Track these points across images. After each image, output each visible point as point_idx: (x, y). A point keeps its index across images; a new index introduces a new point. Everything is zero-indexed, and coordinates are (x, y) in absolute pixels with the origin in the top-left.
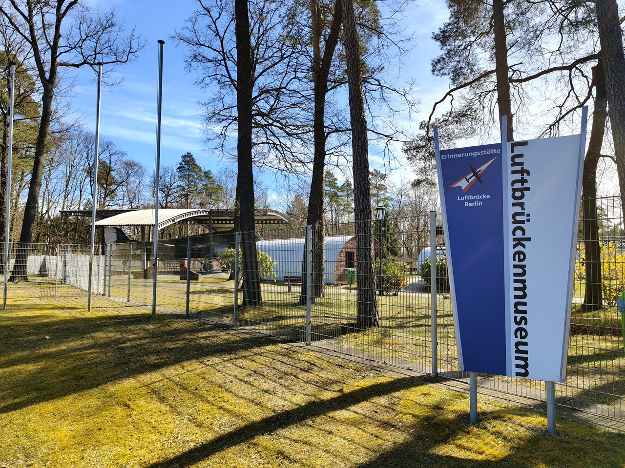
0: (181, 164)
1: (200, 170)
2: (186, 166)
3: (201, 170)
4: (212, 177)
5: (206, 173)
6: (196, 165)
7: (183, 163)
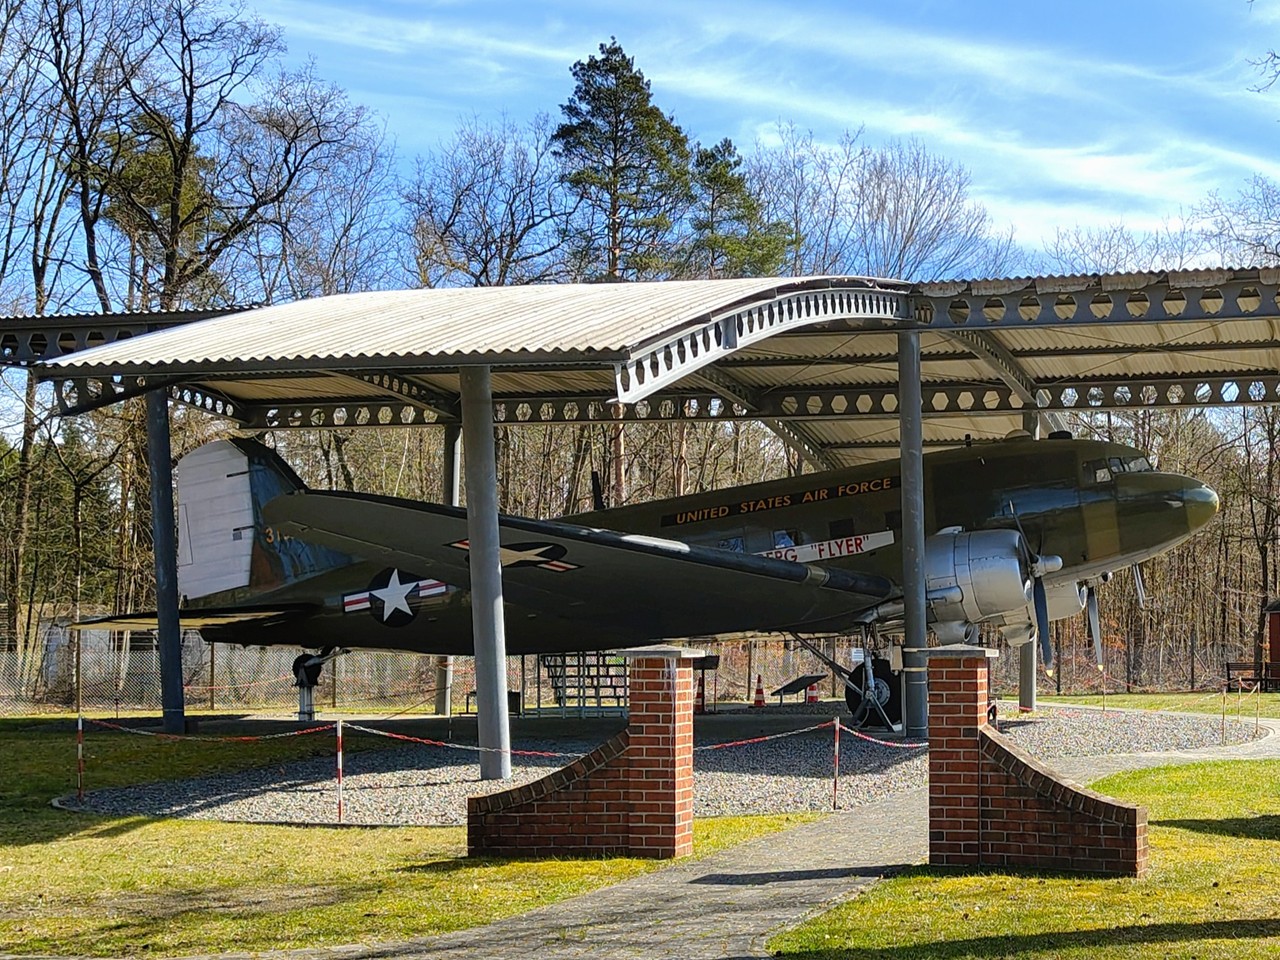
0: (571, 110)
1: (678, 140)
2: (599, 122)
3: (683, 141)
4: (741, 179)
5: (706, 158)
6: (654, 113)
7: (584, 107)
